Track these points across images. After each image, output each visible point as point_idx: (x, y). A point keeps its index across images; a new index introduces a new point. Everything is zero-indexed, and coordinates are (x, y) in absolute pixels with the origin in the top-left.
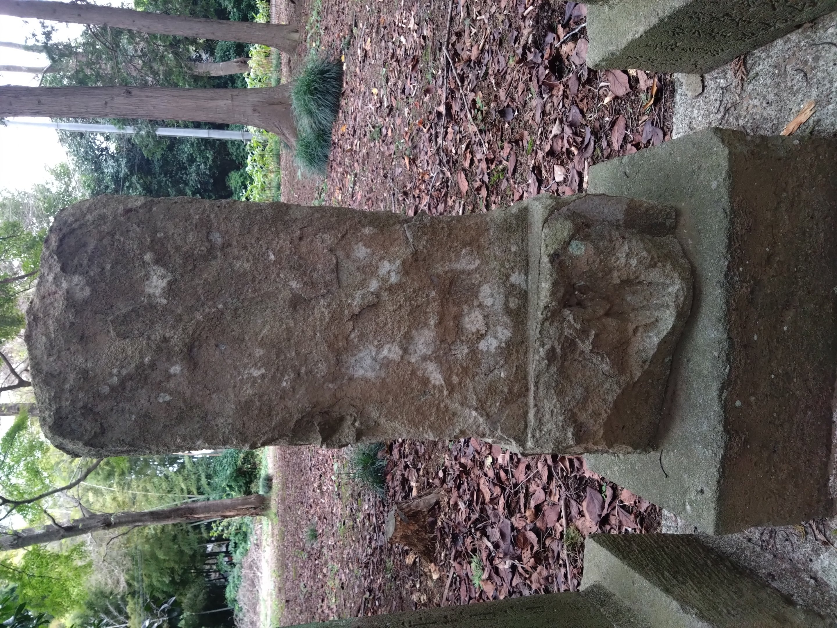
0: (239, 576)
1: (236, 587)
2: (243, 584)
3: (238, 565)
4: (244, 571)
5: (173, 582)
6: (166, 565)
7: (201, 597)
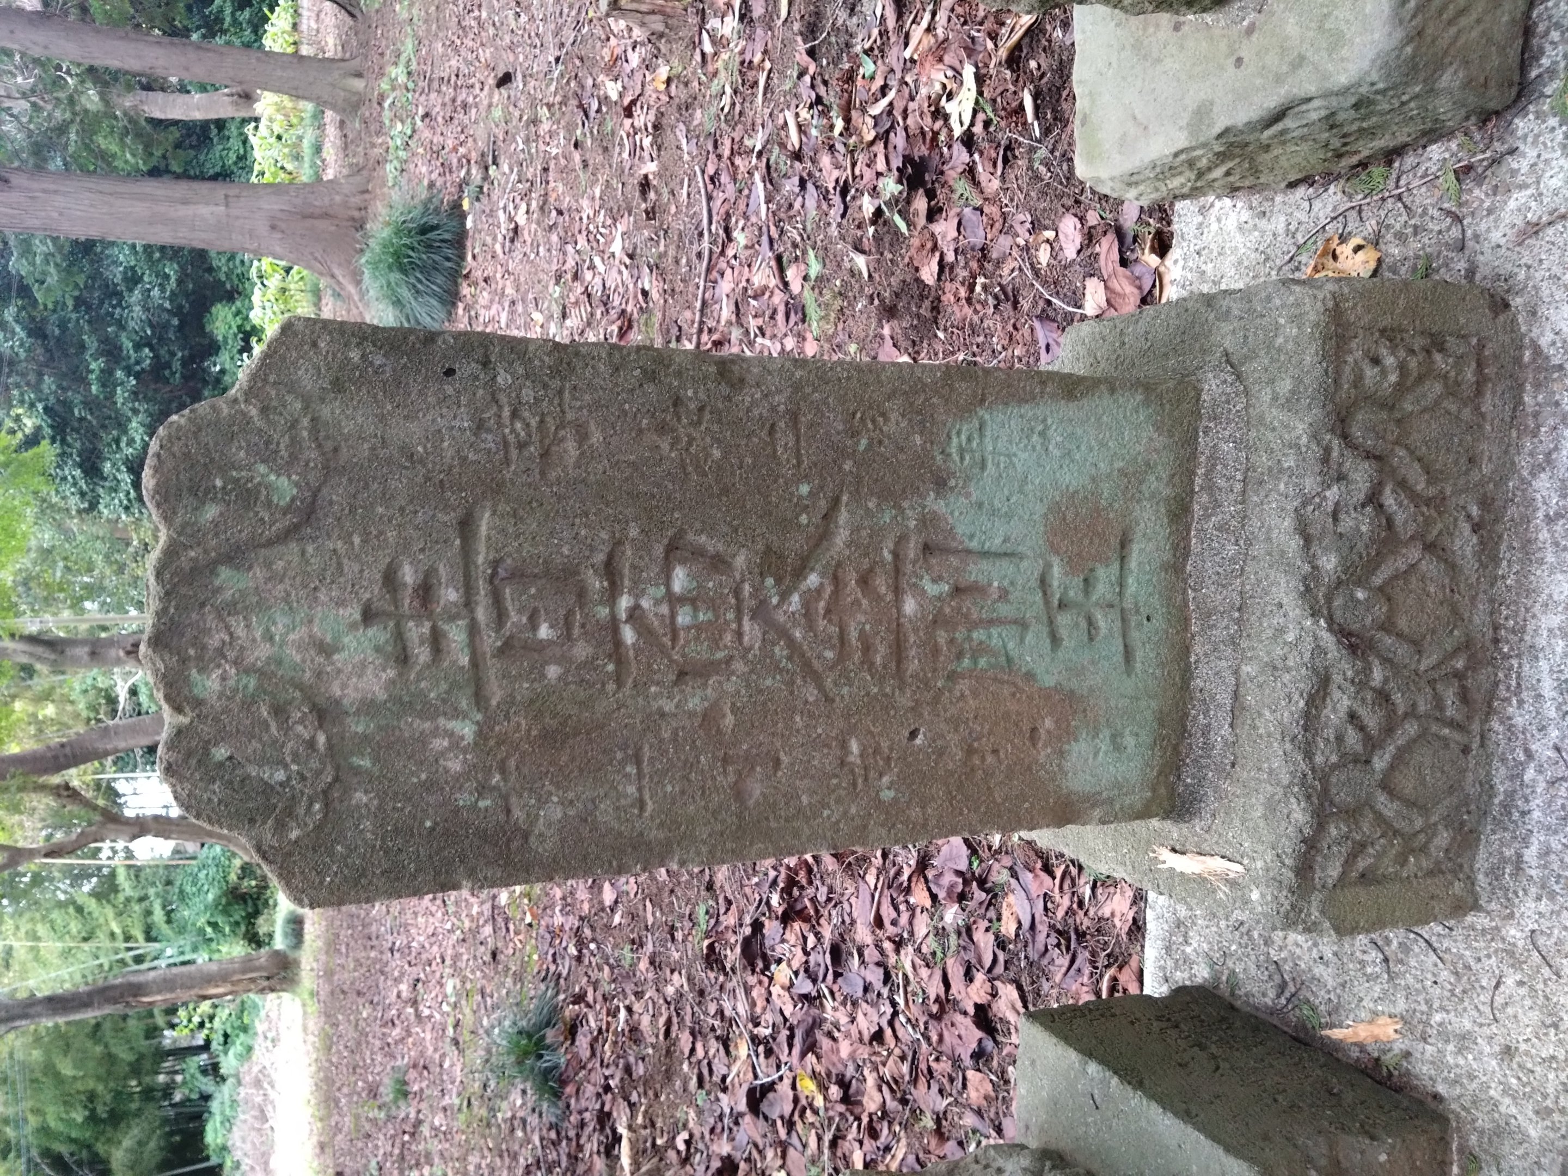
0: (234, 1101)
1: (228, 1122)
2: (242, 1117)
3: (231, 1081)
4: (242, 1091)
5: (93, 1118)
6: (79, 1086)
7: (152, 1145)
